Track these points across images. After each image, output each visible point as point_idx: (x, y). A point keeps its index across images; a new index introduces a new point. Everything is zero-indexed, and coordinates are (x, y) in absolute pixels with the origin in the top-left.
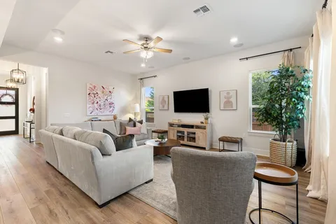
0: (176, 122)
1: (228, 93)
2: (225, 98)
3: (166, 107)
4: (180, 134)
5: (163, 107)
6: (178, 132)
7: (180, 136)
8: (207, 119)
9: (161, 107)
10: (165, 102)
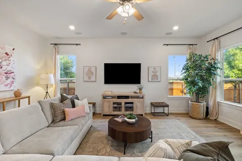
0: (110, 94)
1: (155, 69)
2: (153, 72)
3: (93, 79)
4: (116, 106)
5: (90, 78)
6: (114, 103)
7: (116, 108)
9: (86, 79)
10: (92, 73)
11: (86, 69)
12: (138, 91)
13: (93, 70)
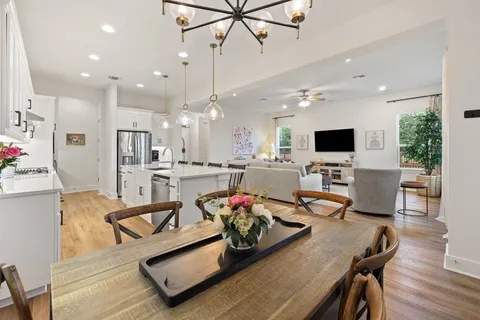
0: (319, 161)
2: (372, 138)
3: (305, 147)
5: (302, 146)
9: (299, 147)
10: (305, 141)
12: (349, 160)
13: (305, 138)
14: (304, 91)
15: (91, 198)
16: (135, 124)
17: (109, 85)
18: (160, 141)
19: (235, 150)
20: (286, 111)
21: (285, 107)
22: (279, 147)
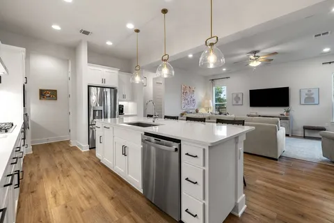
1: (309, 91)
2: (306, 95)
3: (240, 103)
5: (237, 102)
8: (288, 112)
9: (235, 102)
10: (239, 98)
11: (235, 96)
12: (285, 113)
13: (240, 96)
14: (255, 52)
15: (64, 150)
16: (104, 81)
17: (80, 42)
18: (124, 97)
19: (183, 105)
20: (224, 73)
21: (224, 69)
22: (215, 103)
